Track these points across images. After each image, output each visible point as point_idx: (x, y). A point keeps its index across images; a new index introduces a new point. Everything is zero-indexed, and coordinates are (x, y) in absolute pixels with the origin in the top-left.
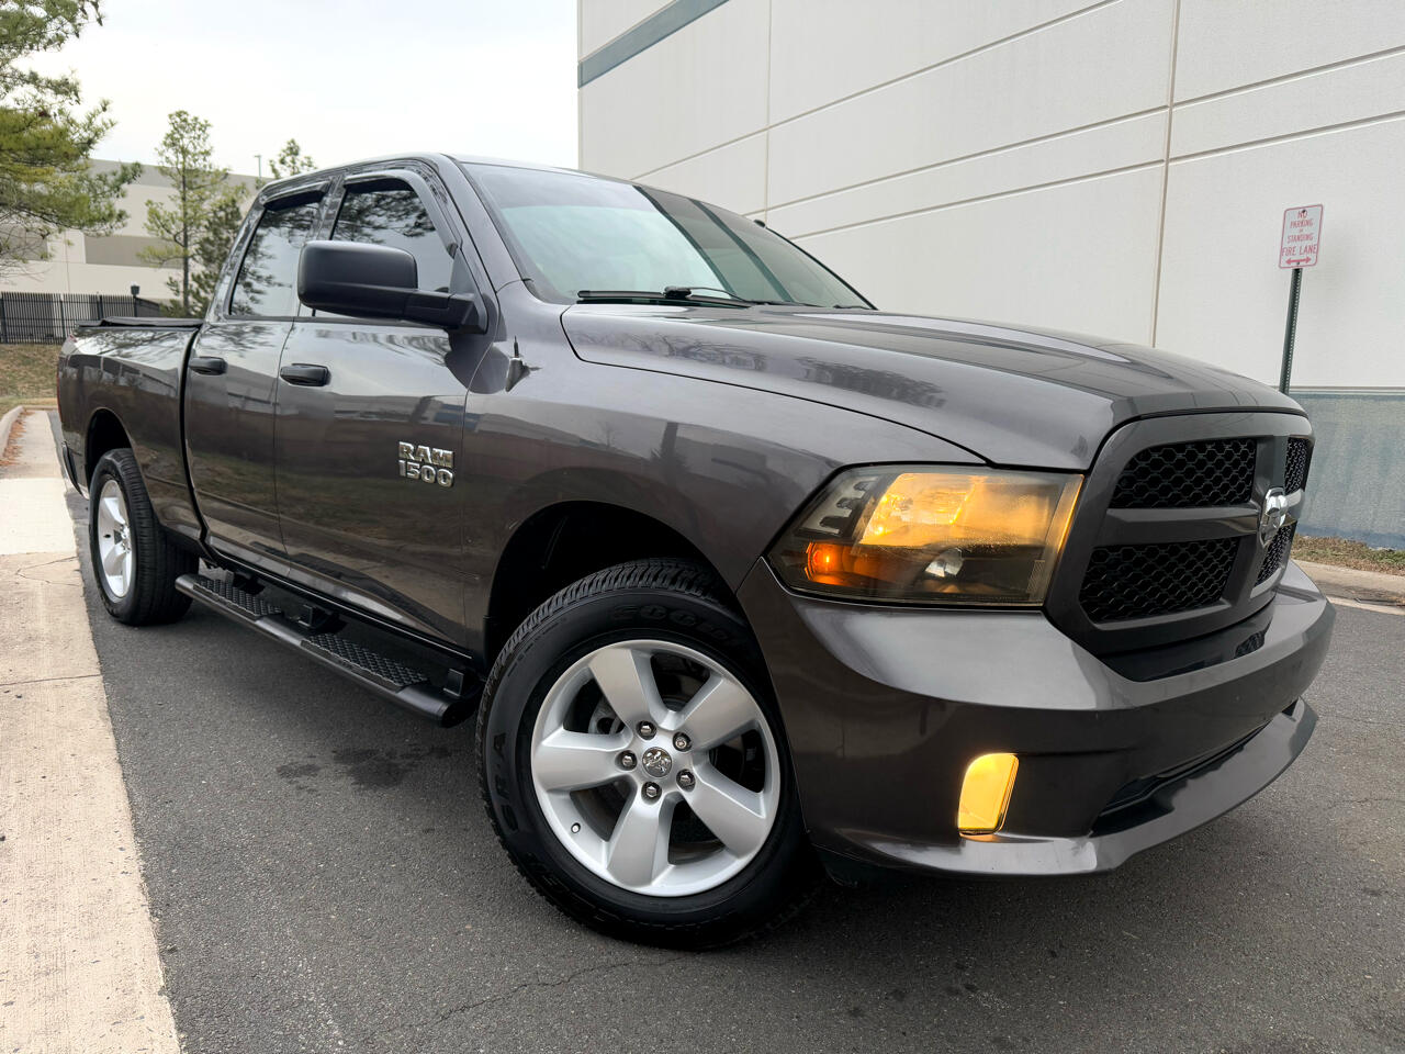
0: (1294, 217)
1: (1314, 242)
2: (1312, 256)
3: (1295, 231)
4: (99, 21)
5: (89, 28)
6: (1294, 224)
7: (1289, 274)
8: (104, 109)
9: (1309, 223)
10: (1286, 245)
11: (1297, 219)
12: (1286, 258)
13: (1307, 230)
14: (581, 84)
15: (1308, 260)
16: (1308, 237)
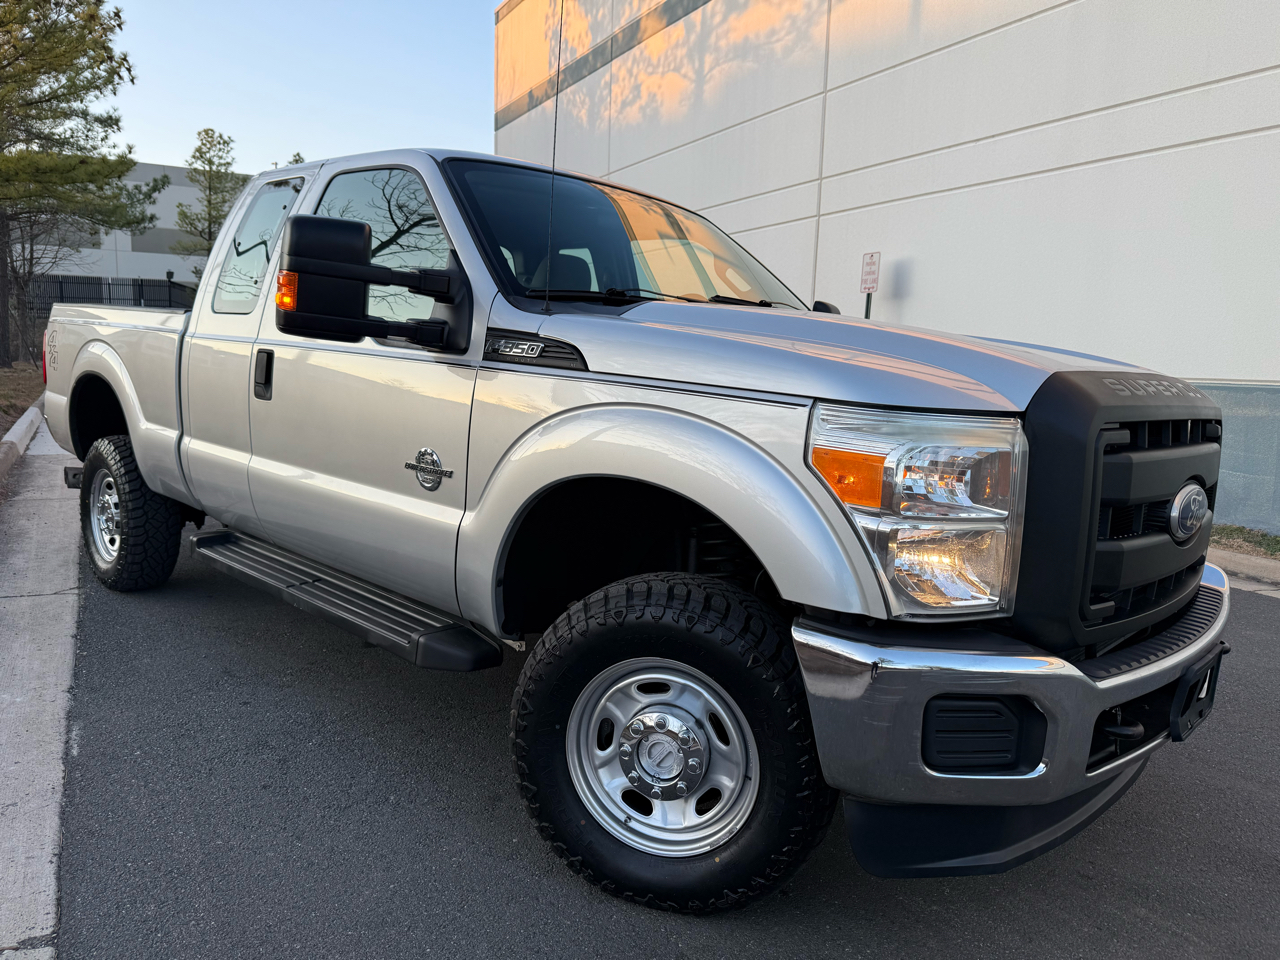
0: (868, 260)
1: (875, 276)
2: (875, 285)
3: (867, 269)
4: (132, 81)
5: (125, 87)
6: (868, 264)
7: (865, 296)
8: (130, 152)
9: (874, 263)
10: (864, 278)
11: (869, 261)
12: (863, 286)
13: (874, 268)
14: (497, 129)
15: (873, 288)
16: (873, 273)
